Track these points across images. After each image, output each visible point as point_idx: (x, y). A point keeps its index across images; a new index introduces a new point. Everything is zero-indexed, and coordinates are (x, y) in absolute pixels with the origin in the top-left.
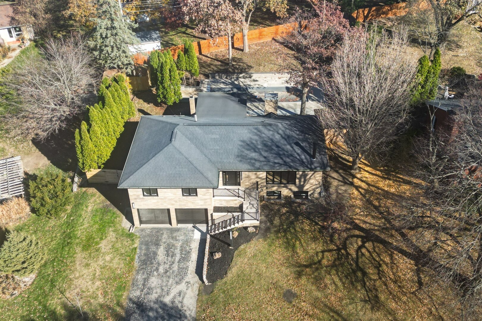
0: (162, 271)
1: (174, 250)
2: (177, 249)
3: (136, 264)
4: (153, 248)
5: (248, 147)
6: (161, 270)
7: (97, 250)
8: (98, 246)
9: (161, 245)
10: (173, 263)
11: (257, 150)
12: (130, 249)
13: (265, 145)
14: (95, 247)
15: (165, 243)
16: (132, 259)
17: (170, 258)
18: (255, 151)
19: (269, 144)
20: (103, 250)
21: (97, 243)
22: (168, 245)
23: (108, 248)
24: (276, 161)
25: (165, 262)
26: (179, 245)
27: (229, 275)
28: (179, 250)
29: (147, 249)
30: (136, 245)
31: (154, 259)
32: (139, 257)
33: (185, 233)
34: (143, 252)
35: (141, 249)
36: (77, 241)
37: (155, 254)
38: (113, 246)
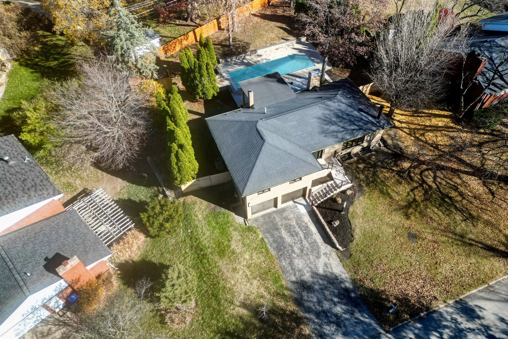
0: (299, 251)
1: (294, 228)
2: (295, 227)
3: (273, 252)
4: (276, 233)
5: (325, 122)
6: (297, 251)
7: (233, 252)
8: (231, 249)
9: (281, 229)
10: (301, 241)
11: (334, 123)
12: (258, 241)
13: (338, 116)
14: (229, 250)
15: (282, 225)
16: (267, 250)
17: (296, 238)
18: (332, 124)
19: (340, 114)
20: (238, 251)
21: (229, 246)
22: (286, 226)
23: (240, 247)
24: (352, 128)
25: (294, 243)
26: (294, 223)
27: (356, 237)
28: (297, 228)
29: (272, 236)
30: (261, 236)
31: (284, 243)
32: (271, 246)
33: (291, 211)
34: (271, 239)
35: (267, 238)
36: (209, 250)
37: (281, 238)
38: (243, 244)
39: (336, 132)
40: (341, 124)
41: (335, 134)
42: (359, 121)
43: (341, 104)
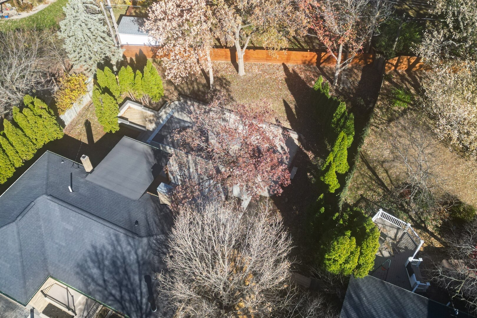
5: (94, 257)
11: (101, 267)
13: (114, 263)
18: (99, 267)
19: (119, 263)
24: (113, 292)
39: (93, 280)
40: (107, 276)
41: (90, 280)
42: (128, 292)
43: (133, 252)
